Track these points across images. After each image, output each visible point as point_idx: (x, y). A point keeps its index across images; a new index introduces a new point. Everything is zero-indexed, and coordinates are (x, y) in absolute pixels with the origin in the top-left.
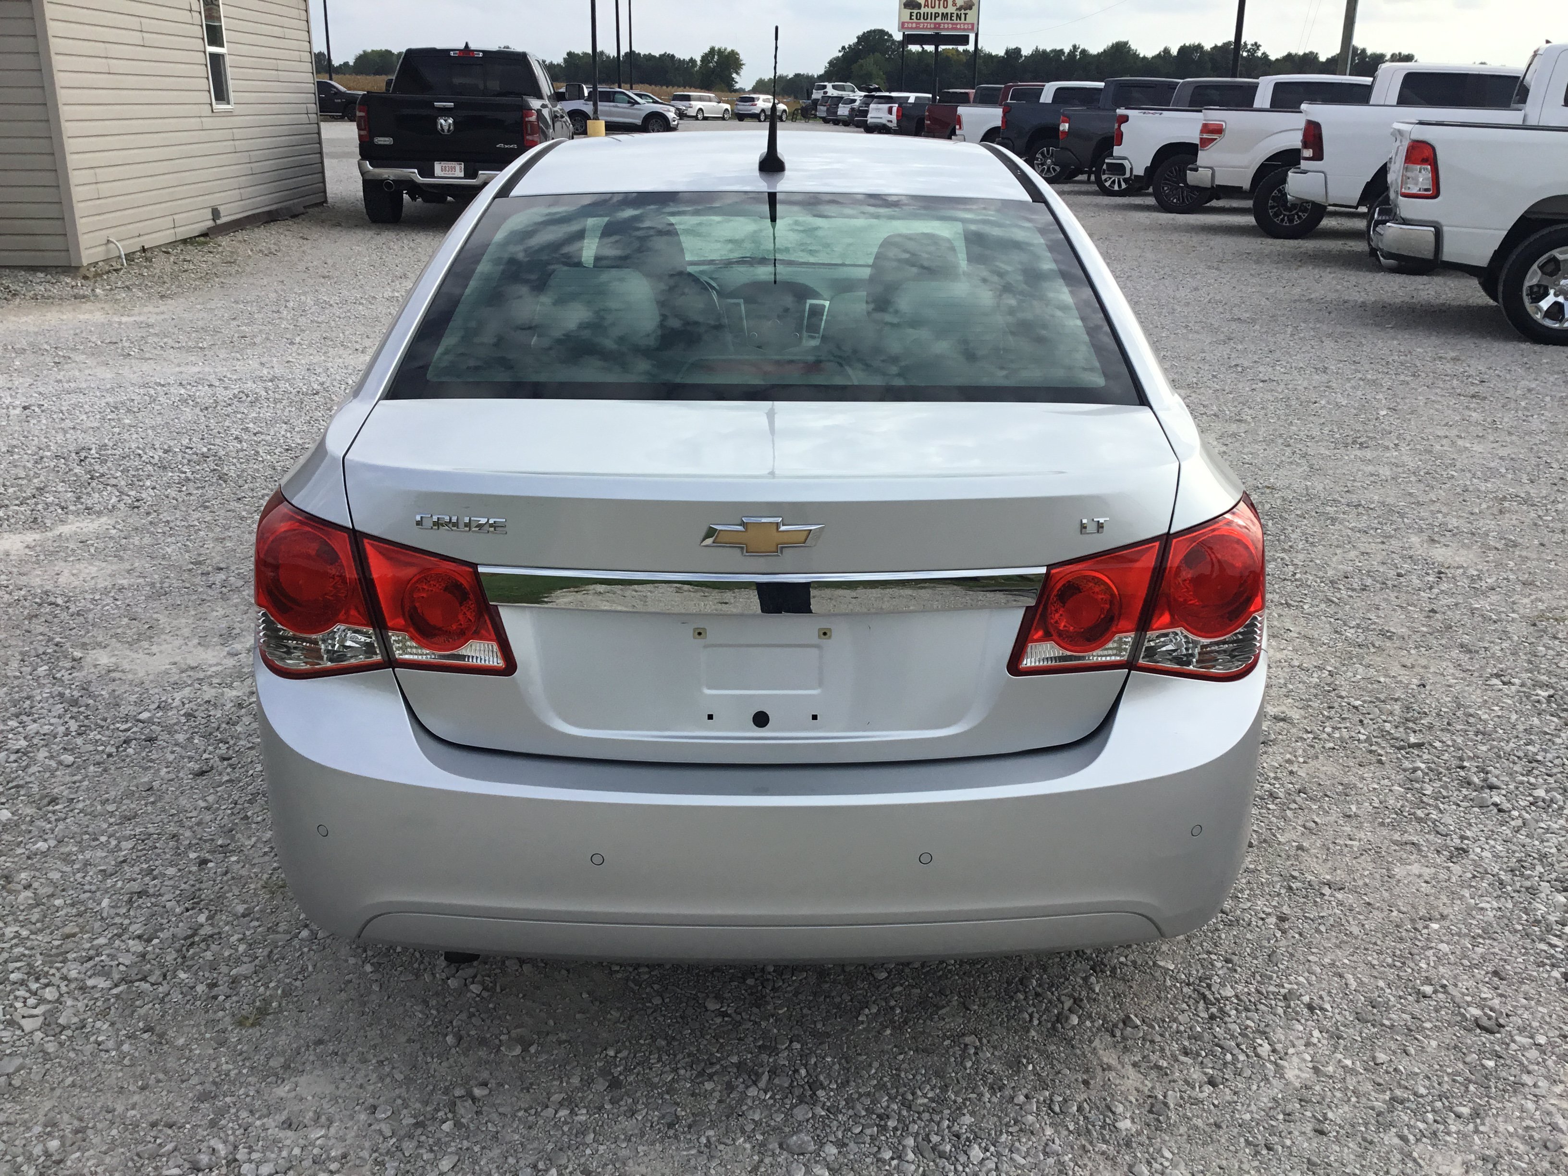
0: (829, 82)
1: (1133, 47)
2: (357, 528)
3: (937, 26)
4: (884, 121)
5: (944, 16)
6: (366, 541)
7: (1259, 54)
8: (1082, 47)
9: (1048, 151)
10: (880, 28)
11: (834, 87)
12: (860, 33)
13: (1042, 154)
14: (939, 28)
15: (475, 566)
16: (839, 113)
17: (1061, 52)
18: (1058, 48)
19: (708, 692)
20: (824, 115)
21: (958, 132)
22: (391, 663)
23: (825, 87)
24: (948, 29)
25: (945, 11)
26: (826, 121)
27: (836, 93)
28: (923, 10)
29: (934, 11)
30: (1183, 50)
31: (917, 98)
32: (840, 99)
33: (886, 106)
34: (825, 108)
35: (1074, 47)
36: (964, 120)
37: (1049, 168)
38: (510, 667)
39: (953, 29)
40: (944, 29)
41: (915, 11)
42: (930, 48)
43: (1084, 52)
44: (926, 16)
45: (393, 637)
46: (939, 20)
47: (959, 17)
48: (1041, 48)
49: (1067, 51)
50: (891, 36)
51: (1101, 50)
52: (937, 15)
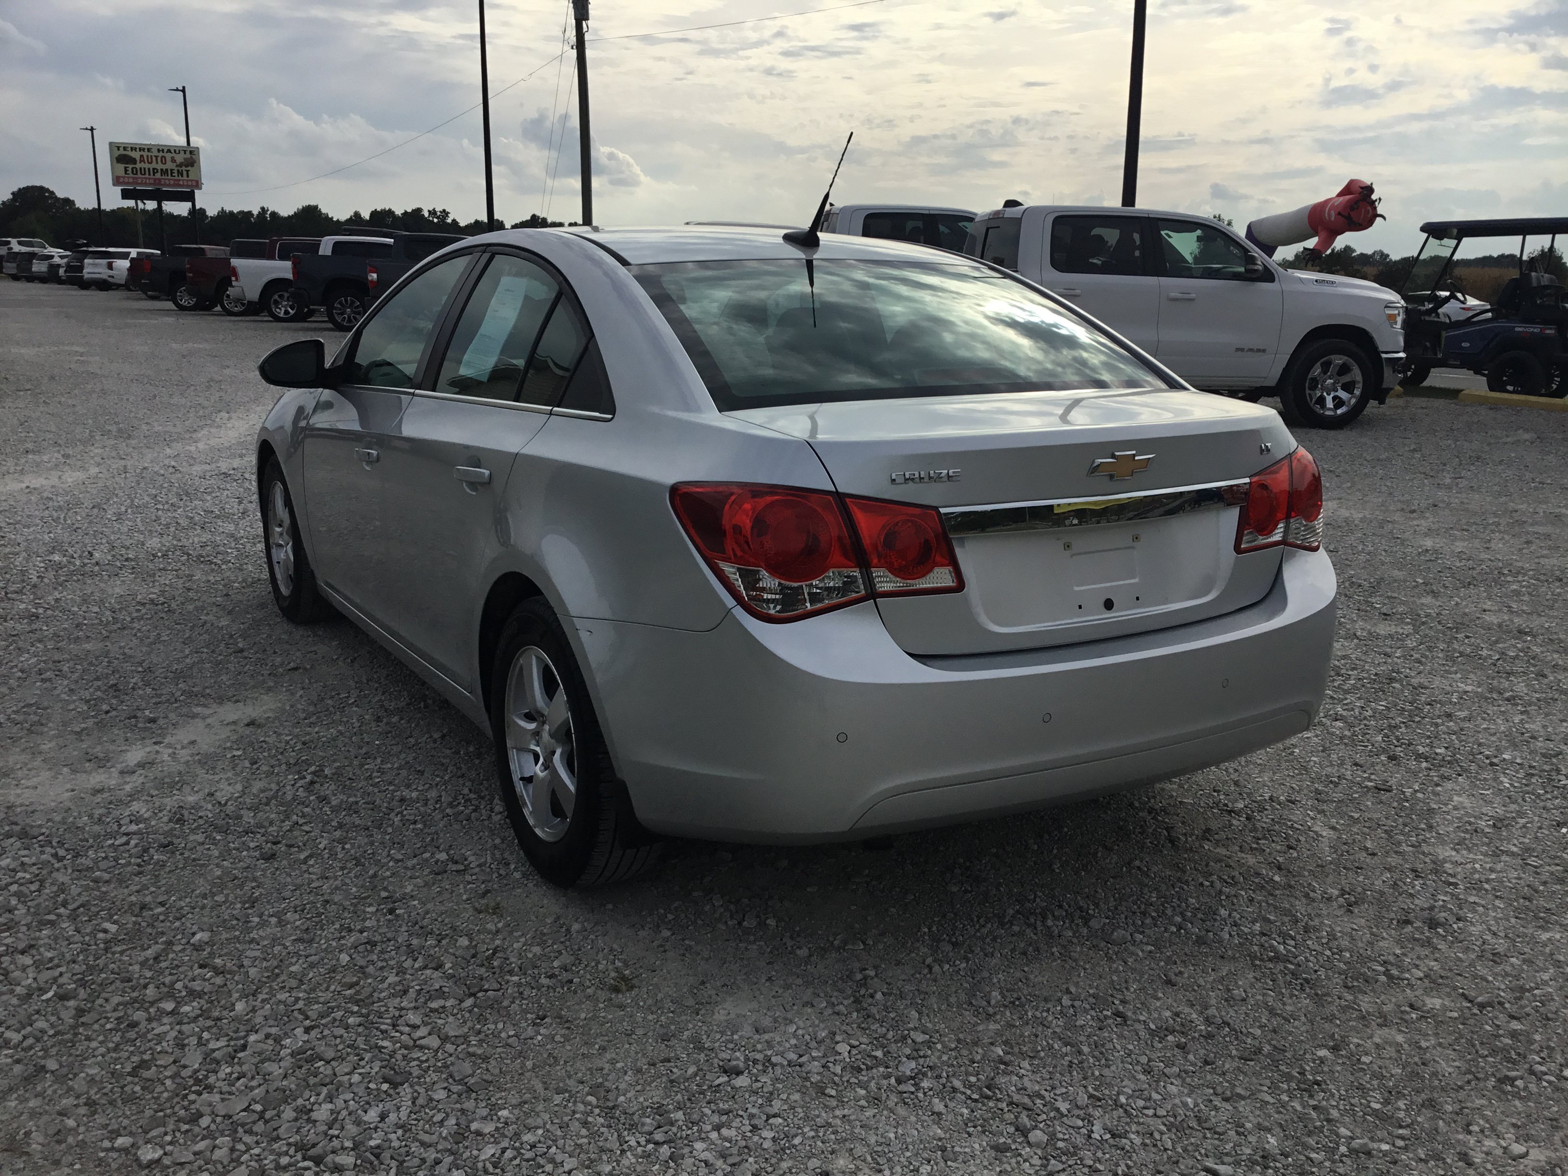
0: (13, 237)
1: (324, 211)
2: (840, 490)
3: (157, 182)
4: (105, 277)
5: (164, 172)
6: (848, 500)
7: (449, 221)
8: (271, 209)
9: (346, 301)
10: (38, 184)
11: (20, 243)
12: (15, 189)
13: (341, 303)
14: (160, 184)
15: (936, 509)
16: (33, 269)
17: (250, 213)
18: (246, 210)
19: (1077, 589)
20: (14, 271)
21: (234, 283)
22: (873, 595)
23: (9, 243)
24: (169, 185)
25: (164, 167)
26: (15, 278)
27: (24, 249)
28: (138, 166)
29: (151, 166)
30: (374, 214)
31: (138, 253)
32: (33, 255)
33: (104, 262)
34: (14, 265)
35: (263, 209)
36: (240, 271)
37: (349, 317)
38: (960, 586)
39: (174, 185)
40: (165, 185)
41: (131, 166)
42: (151, 205)
43: (274, 214)
44: (143, 171)
45: (877, 572)
46: (158, 175)
47: (180, 173)
48: (228, 209)
49: (255, 212)
50: (52, 193)
51: (291, 213)
52: (155, 171)
